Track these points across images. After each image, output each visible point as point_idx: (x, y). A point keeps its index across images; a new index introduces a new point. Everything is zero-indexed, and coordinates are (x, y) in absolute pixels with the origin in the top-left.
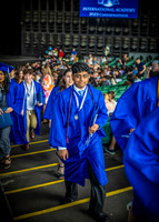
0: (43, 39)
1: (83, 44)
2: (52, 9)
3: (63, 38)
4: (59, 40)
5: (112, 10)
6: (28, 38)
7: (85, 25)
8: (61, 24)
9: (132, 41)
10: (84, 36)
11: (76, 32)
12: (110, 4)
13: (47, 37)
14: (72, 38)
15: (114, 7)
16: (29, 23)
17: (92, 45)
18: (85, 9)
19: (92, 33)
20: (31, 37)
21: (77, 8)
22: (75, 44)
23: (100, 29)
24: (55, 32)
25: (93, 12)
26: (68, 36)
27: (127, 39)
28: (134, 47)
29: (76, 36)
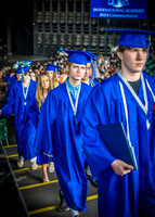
0: (55, 40)
1: (94, 44)
2: (63, 10)
3: (74, 39)
4: (70, 40)
5: (122, 11)
6: (40, 39)
7: (96, 25)
8: (72, 25)
10: (95, 37)
11: (86, 33)
12: (119, 5)
13: (59, 37)
14: (83, 38)
15: (124, 8)
16: (41, 24)
17: (102, 45)
18: (95, 10)
19: (102, 33)
20: (43, 37)
21: (88, 9)
22: (86, 44)
24: (66, 33)
25: (103, 13)
26: (79, 36)
29: (87, 36)
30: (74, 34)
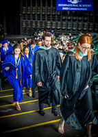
0: (34, 24)
1: (59, 28)
2: (39, 5)
3: (46, 24)
4: (43, 25)
5: (77, 6)
6: (24, 24)
7: (60, 15)
8: (44, 15)
9: (89, 25)
10: (59, 23)
11: (54, 20)
13: (36, 23)
14: (52, 24)
15: (78, 4)
16: (25, 14)
17: (64, 28)
18: (59, 5)
19: (64, 20)
20: (26, 23)
21: (55, 5)
22: (53, 27)
23: (69, 18)
24: (41, 20)
25: (65, 7)
26: (49, 22)
27: (86, 24)
28: (90, 29)
29: (54, 22)
30: (46, 21)
